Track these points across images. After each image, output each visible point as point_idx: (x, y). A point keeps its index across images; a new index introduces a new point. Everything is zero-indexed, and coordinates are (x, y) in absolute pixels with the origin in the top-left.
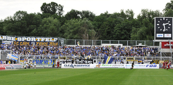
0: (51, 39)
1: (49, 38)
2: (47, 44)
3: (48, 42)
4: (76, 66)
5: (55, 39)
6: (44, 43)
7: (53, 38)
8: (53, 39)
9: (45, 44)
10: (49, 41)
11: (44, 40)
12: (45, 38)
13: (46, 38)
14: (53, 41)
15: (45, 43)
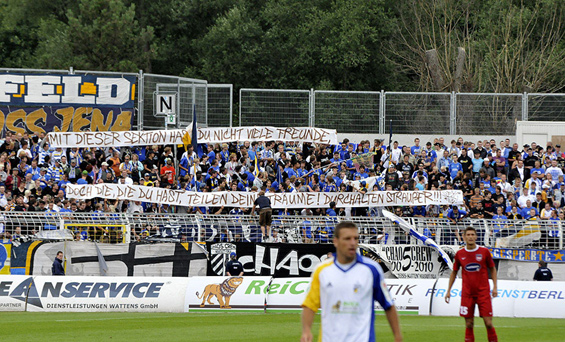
0: (72, 82)
1: (56, 80)
2: (39, 122)
3: (50, 109)
4: (56, 293)
5: (105, 83)
6: (14, 116)
7: (93, 79)
8: (88, 87)
9: (19, 123)
10: (55, 99)
11: (14, 89)
12: (19, 79)
13: (29, 79)
14: (90, 100)
15: (20, 113)
